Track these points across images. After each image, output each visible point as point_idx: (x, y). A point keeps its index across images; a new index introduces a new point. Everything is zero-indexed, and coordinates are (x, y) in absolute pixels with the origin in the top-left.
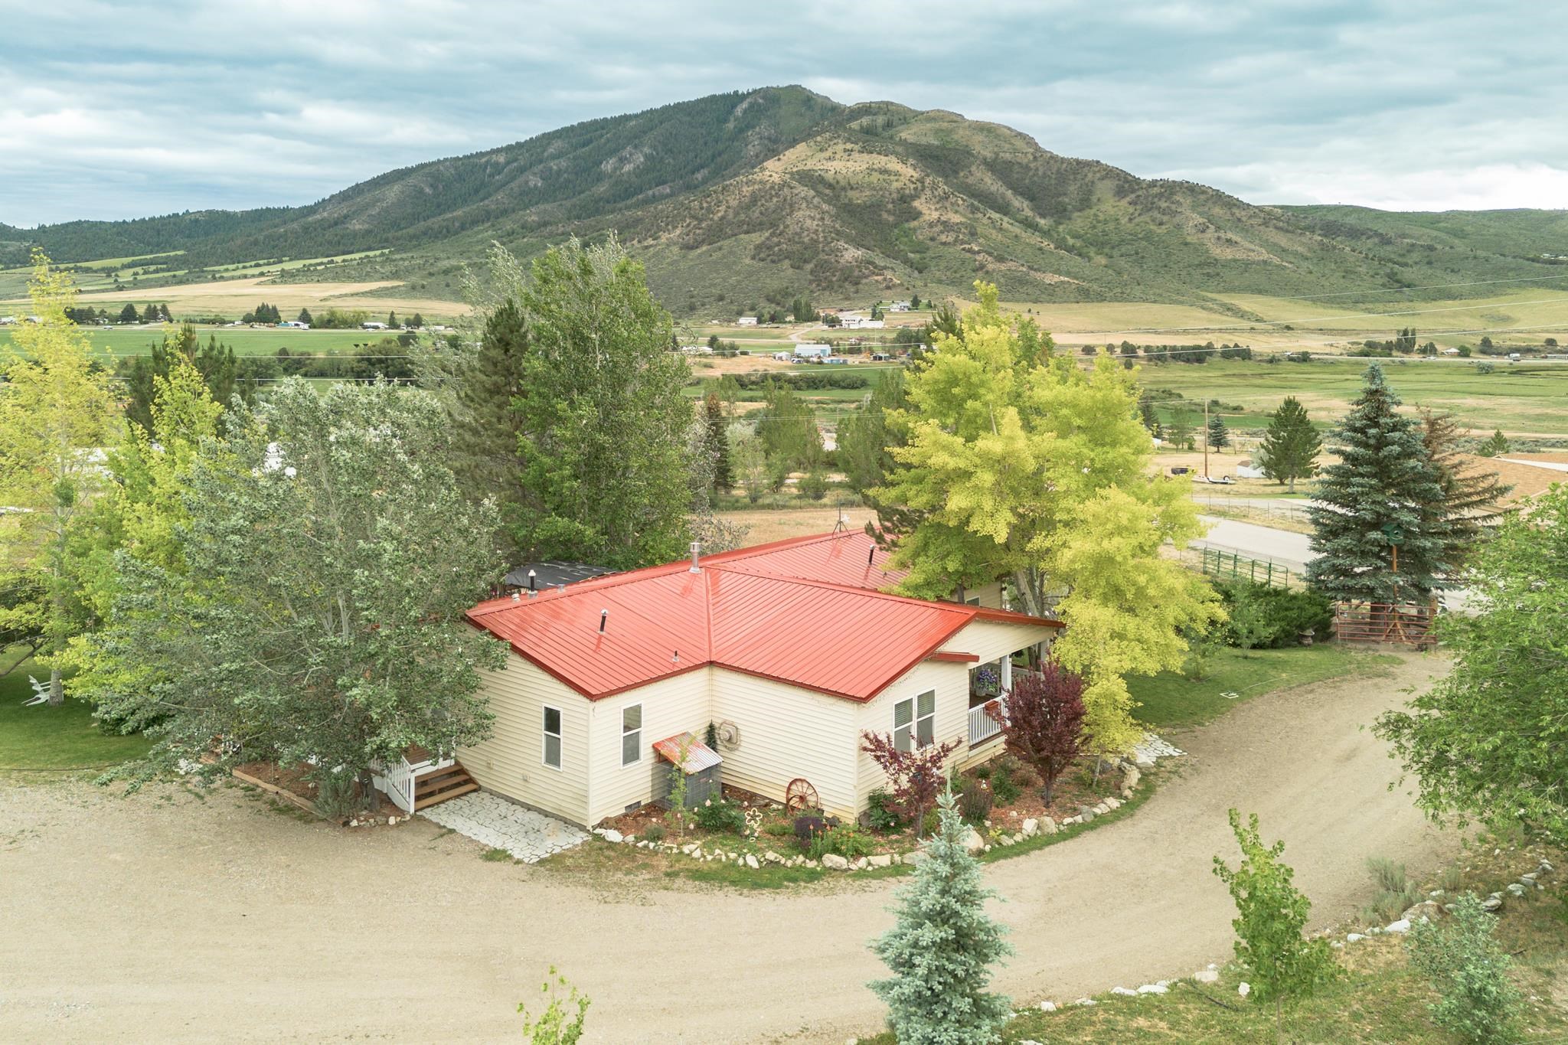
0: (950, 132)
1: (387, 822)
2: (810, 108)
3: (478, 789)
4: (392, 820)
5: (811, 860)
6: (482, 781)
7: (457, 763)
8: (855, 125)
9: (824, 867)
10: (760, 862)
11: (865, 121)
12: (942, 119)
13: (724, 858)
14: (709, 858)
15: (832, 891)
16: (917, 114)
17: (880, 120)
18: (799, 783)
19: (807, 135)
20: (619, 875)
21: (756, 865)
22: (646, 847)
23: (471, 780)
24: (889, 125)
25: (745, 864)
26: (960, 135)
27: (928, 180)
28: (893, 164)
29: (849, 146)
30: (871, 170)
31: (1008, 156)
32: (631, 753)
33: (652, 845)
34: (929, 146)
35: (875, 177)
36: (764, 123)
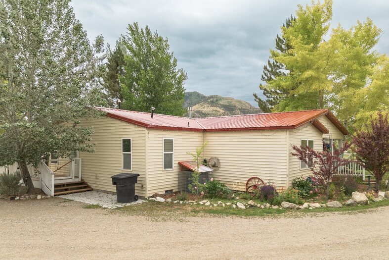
0: (231, 102)
1: (36, 198)
2: (199, 97)
3: (91, 190)
4: (39, 197)
5: (274, 205)
6: (93, 186)
7: (82, 180)
8: (209, 101)
9: (283, 208)
10: (246, 206)
11: (212, 99)
12: (229, 99)
13: (224, 205)
14: (215, 205)
15: (296, 217)
16: (223, 98)
17: (215, 99)
18: (253, 180)
19: (198, 103)
20: (164, 212)
21: (244, 207)
22: (178, 203)
23: (87, 187)
24: (217, 100)
25: (237, 207)
26: (233, 103)
27: (226, 113)
28: (218, 109)
29: (208, 105)
30: (213, 110)
31: (244, 108)
32: (168, 164)
33: (181, 202)
34: (226, 105)
35: (214, 112)
36: (188, 100)
